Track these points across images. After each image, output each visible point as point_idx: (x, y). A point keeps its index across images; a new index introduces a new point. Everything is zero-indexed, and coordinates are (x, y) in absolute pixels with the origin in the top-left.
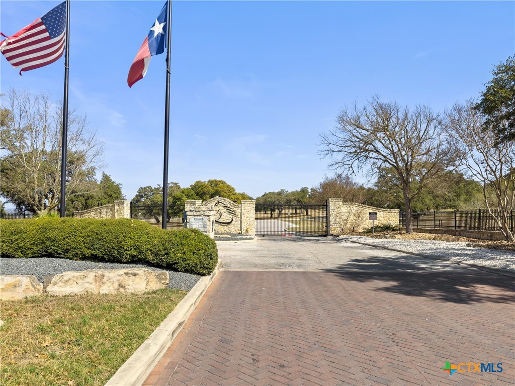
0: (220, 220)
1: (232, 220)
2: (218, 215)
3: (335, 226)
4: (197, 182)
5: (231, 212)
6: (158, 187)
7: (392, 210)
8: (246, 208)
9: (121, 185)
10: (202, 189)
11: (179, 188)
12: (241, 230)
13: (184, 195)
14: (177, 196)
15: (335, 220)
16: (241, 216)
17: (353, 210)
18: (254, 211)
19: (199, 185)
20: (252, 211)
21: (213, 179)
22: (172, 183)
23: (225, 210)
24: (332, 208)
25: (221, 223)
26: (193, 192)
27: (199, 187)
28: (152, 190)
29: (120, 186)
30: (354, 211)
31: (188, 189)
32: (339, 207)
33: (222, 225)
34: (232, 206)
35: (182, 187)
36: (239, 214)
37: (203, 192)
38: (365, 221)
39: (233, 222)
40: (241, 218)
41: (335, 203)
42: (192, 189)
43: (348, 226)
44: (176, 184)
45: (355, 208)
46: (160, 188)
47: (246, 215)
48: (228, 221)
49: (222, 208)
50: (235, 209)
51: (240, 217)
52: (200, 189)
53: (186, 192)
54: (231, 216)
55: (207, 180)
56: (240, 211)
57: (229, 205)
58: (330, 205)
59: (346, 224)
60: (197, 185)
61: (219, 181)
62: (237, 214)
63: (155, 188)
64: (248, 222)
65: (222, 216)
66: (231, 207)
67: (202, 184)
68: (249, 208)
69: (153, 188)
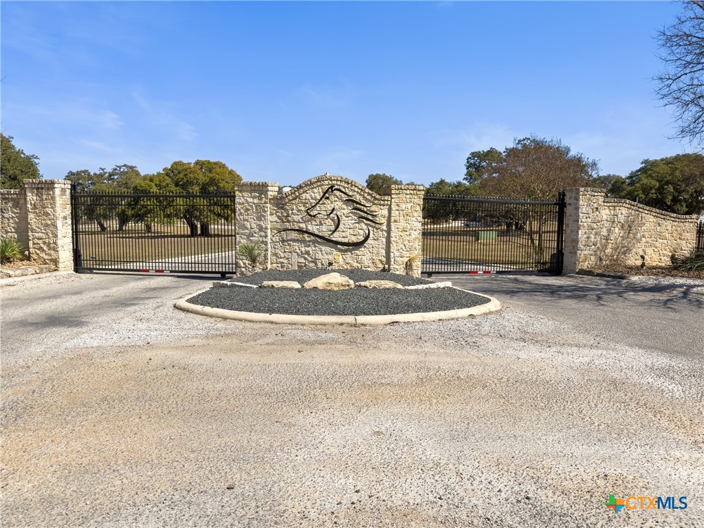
0: (337, 237)
1: (367, 238)
2: (329, 222)
3: (586, 252)
4: (175, 163)
5: (365, 216)
6: (101, 171)
7: (688, 216)
8: (403, 206)
9: (37, 158)
10: (185, 175)
11: (137, 174)
12: (388, 261)
13: (153, 184)
14: (142, 187)
15: (588, 238)
16: (389, 225)
17: (620, 216)
18: (418, 215)
19: (180, 168)
20: (415, 214)
21: (203, 159)
22: (125, 166)
23: (347, 210)
24: (584, 210)
25: (337, 243)
26: (168, 180)
27: (179, 173)
28: (90, 178)
29: (36, 161)
30: (622, 218)
31: (159, 174)
32: (597, 208)
33: (340, 250)
34: (366, 200)
35: (142, 173)
36: (384, 221)
37: (187, 180)
38: (639, 241)
39: (369, 241)
40: (389, 231)
41: (589, 199)
42: (167, 175)
43: (609, 251)
44: (132, 168)
45: (624, 211)
46: (105, 173)
47: (402, 224)
48: (354, 239)
49: (340, 203)
50: (374, 208)
51: (384, 227)
52: (181, 176)
53: (156, 181)
54: (364, 227)
55: (193, 161)
56: (385, 212)
57: (358, 198)
58: (581, 202)
59: (605, 246)
60: (176, 169)
61: (215, 163)
62: (377, 220)
63: (95, 174)
64: (406, 242)
65: (341, 226)
66: (363, 202)
67: (185, 167)
68: (409, 206)
69: (92, 174)
